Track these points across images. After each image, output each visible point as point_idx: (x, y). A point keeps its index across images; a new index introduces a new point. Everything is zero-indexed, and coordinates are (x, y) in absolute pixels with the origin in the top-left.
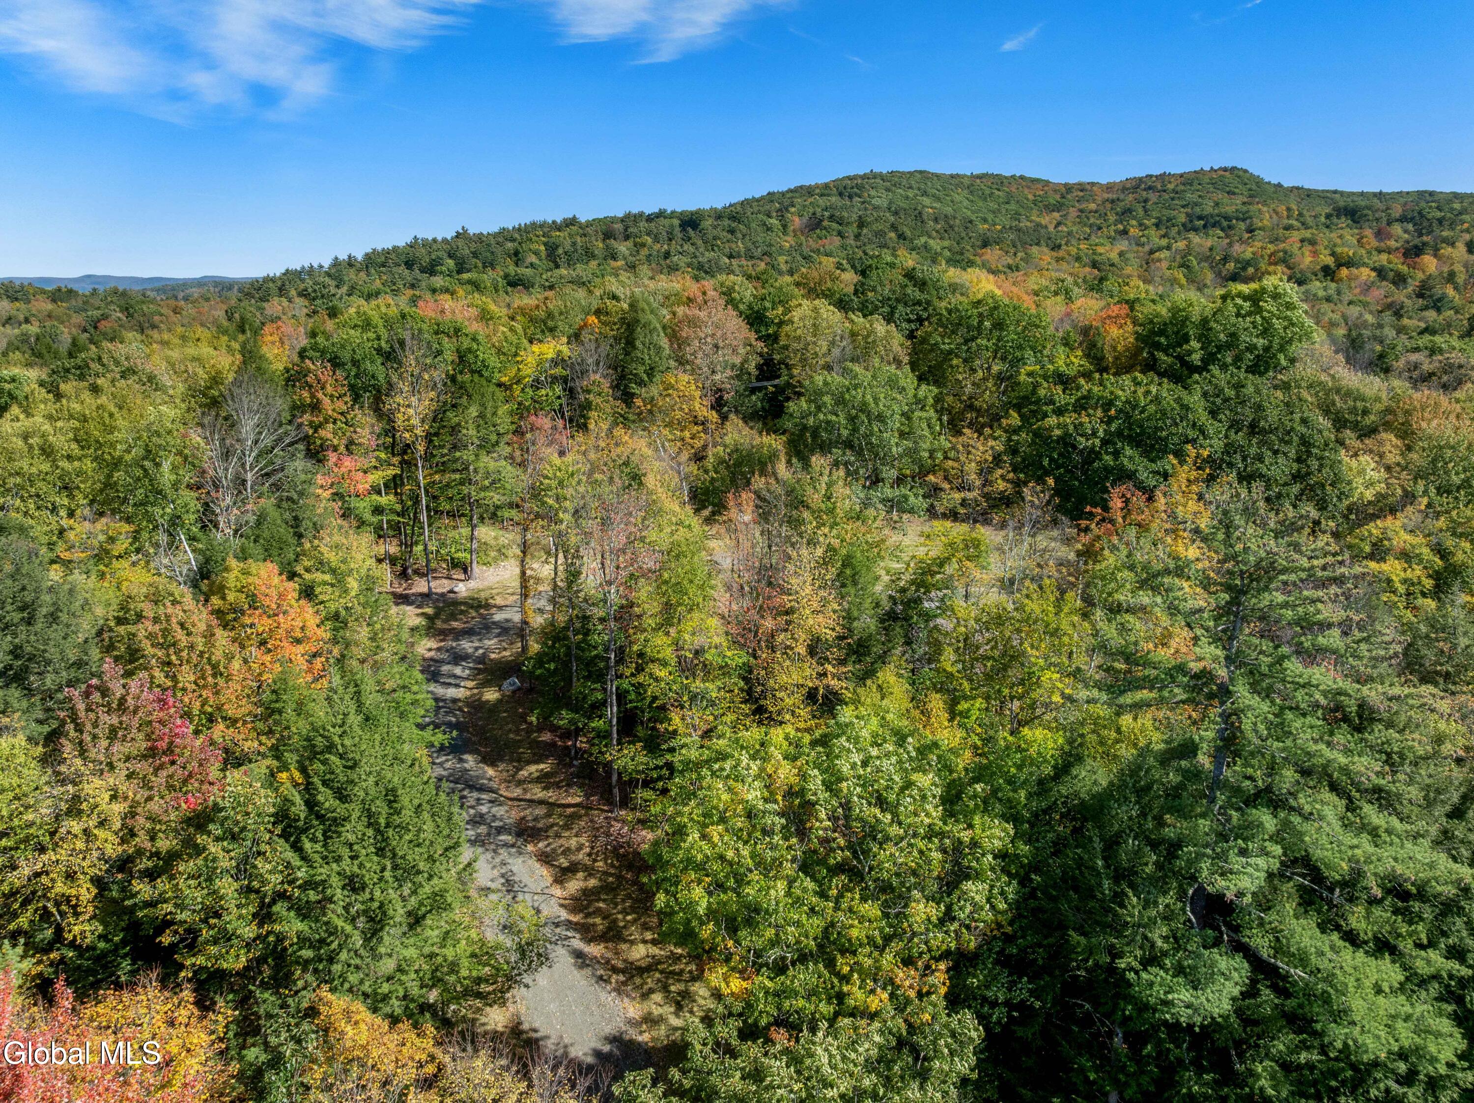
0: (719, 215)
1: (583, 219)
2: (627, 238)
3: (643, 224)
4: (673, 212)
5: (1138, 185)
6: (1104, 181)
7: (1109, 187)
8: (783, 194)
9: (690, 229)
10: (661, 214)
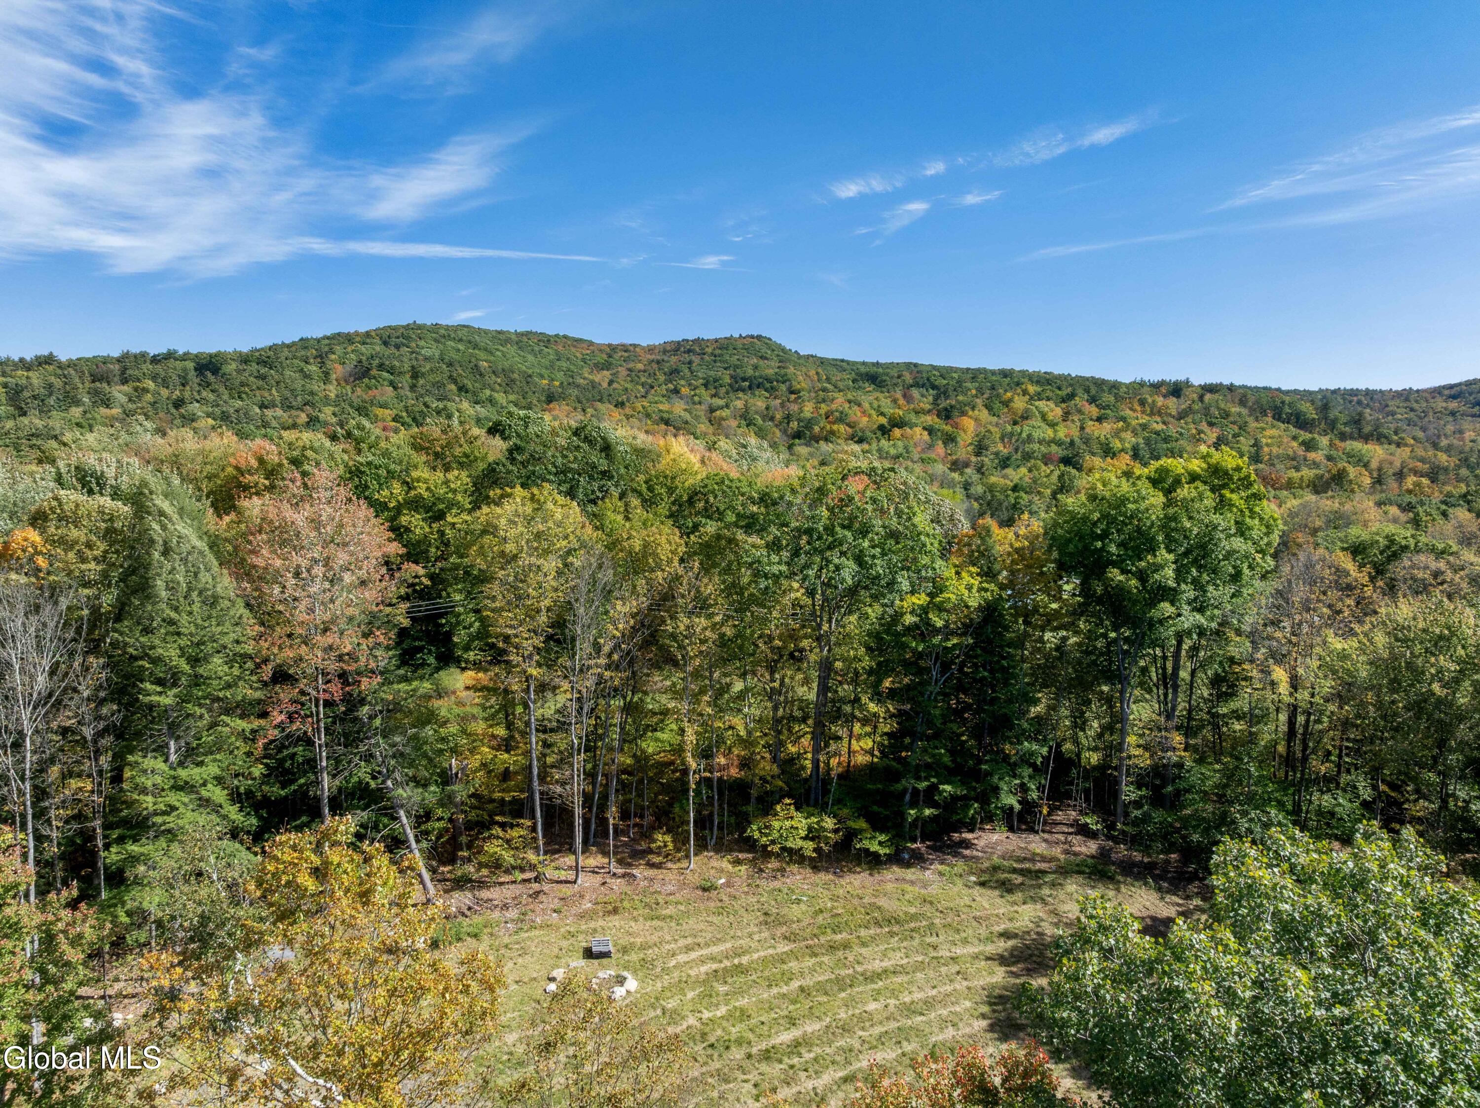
0: (245, 359)
1: (63, 358)
2: (124, 381)
3: (147, 367)
4: (186, 354)
5: (677, 348)
6: (644, 344)
7: (651, 349)
8: (319, 341)
9: (209, 374)
10: (170, 355)
